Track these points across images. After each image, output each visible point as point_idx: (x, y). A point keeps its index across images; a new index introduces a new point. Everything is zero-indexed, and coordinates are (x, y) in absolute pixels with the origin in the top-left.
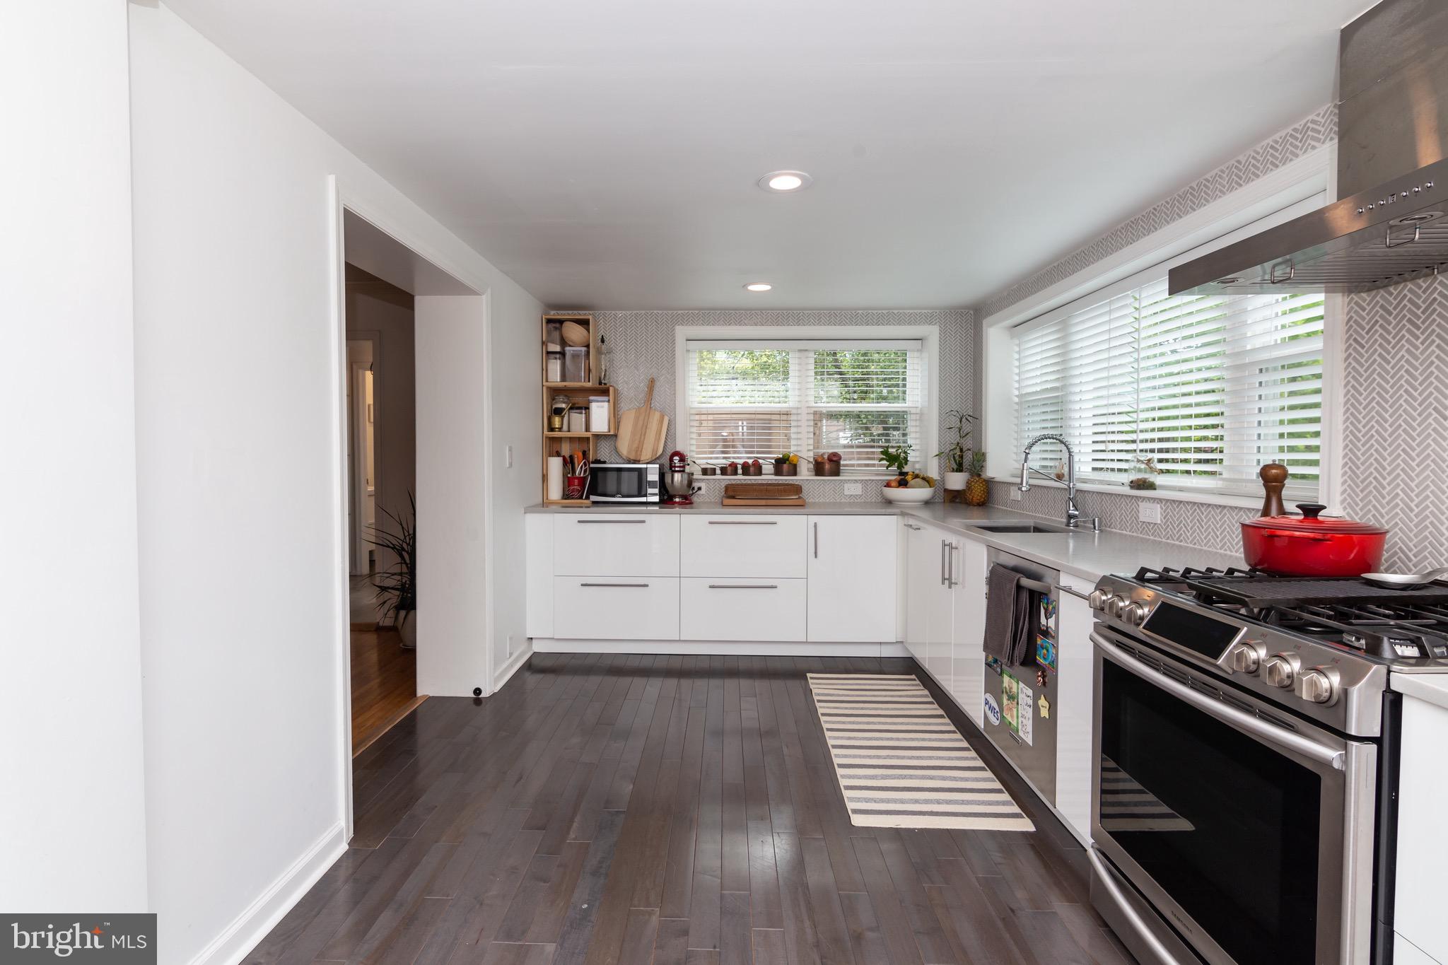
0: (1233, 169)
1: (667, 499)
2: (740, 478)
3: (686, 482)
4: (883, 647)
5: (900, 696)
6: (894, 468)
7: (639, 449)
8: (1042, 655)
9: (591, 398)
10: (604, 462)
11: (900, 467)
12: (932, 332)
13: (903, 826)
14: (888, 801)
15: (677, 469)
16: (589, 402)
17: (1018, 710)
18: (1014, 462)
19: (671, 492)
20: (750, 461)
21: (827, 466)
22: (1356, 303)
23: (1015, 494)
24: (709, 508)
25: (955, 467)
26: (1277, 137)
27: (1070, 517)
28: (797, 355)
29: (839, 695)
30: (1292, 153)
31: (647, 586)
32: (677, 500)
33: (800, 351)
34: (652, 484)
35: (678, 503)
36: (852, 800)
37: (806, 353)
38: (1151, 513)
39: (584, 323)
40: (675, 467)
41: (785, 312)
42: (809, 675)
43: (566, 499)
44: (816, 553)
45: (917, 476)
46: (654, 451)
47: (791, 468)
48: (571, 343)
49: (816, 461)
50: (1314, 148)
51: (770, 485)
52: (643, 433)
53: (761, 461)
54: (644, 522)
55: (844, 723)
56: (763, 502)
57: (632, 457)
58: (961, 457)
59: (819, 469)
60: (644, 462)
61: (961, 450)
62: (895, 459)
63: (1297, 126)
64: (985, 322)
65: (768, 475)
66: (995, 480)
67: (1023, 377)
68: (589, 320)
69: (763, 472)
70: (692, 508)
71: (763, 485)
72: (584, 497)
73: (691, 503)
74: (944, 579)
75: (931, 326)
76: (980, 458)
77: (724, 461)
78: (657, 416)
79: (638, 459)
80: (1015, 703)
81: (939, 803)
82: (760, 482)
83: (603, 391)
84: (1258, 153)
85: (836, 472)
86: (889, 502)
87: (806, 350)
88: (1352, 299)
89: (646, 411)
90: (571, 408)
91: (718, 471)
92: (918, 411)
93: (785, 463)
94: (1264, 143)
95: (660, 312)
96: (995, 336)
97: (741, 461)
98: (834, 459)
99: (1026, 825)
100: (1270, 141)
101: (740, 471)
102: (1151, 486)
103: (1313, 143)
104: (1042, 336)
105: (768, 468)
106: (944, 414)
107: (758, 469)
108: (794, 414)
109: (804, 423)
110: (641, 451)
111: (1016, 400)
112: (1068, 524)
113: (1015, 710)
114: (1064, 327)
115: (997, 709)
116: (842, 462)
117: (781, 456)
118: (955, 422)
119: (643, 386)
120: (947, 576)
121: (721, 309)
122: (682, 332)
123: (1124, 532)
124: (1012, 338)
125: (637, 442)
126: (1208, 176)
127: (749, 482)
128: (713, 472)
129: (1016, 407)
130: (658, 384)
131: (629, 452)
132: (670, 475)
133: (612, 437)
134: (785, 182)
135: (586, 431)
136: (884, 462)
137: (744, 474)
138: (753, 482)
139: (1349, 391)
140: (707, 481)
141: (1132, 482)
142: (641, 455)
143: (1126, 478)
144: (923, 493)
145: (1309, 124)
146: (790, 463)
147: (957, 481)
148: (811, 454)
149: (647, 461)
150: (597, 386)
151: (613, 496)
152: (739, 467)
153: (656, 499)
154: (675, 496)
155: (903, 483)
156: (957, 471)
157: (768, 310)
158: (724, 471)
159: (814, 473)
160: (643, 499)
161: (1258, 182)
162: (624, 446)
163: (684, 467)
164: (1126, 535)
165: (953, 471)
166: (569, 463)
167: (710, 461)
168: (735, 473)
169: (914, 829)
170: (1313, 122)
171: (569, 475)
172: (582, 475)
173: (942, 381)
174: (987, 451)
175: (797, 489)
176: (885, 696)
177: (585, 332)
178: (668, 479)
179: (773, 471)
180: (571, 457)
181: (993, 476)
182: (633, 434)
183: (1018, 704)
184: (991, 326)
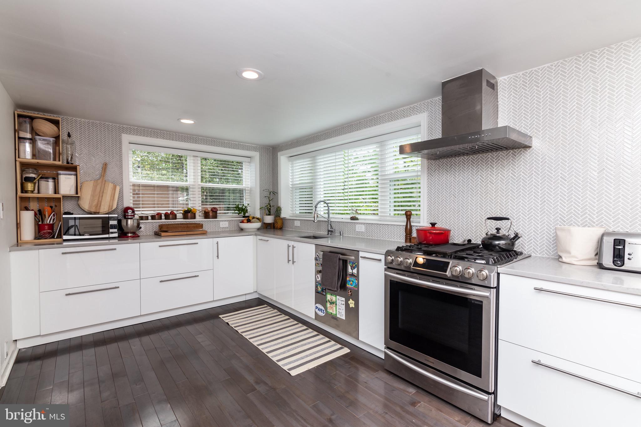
0: (390, 115)
1: (123, 235)
2: (163, 221)
3: (136, 224)
4: (247, 296)
5: (267, 315)
6: (242, 214)
7: (99, 204)
8: (350, 284)
9: (60, 172)
10: (72, 214)
11: (244, 214)
12: (256, 155)
13: (310, 368)
14: (297, 360)
15: (129, 217)
16: (58, 175)
17: (336, 308)
18: (290, 211)
19: (125, 230)
20: (169, 212)
21: (211, 214)
22: (430, 163)
23: (297, 224)
24: (148, 239)
25: (268, 212)
26: (405, 108)
27: (329, 231)
28: (192, 158)
29: (241, 322)
30: (409, 114)
31: (118, 287)
32: (129, 235)
33: (194, 156)
34: (113, 227)
35: (131, 236)
36: (285, 365)
37: (197, 158)
38: (360, 228)
39: (56, 123)
40: (128, 216)
41: (189, 136)
42: (221, 316)
43: (39, 239)
44: (218, 256)
45: (254, 218)
46: (110, 206)
47: (193, 215)
48: (41, 134)
49: (205, 212)
50: (416, 114)
51: (182, 224)
52: (101, 195)
53: (175, 212)
54: (115, 249)
55: (253, 333)
56: (185, 233)
57: (93, 210)
58: (270, 209)
59: (206, 215)
60: (102, 213)
61: (270, 206)
62: (242, 210)
63: (411, 106)
64: (279, 154)
65: (180, 219)
66: (287, 218)
67: (294, 177)
68: (59, 120)
69: (177, 217)
70: (139, 239)
71: (178, 224)
72: (55, 237)
73: (139, 236)
74: (289, 261)
75: (256, 152)
76: (278, 210)
77: (152, 212)
78: (111, 185)
79: (97, 212)
80: (334, 305)
81: (315, 354)
82: (176, 223)
83: (71, 168)
84: (398, 112)
85: (215, 217)
86: (242, 230)
87: (197, 156)
88: (429, 162)
89: (102, 183)
90: (41, 178)
91: (150, 218)
92: (249, 189)
93: (190, 213)
94: (401, 109)
95: (111, 124)
96: (283, 159)
97: (164, 212)
98: (214, 210)
99: (346, 351)
100: (402, 108)
101: (163, 217)
102: (357, 219)
103: (416, 113)
104: (304, 162)
105: (180, 215)
106: (262, 191)
107: (175, 217)
108: (191, 188)
109: (197, 193)
110: (100, 206)
111: (291, 186)
112: (328, 234)
113: (334, 308)
114: (314, 159)
115: (323, 309)
116: (218, 212)
117: (187, 209)
118: (267, 194)
119: (99, 167)
120: (291, 258)
121: (152, 129)
122: (126, 138)
123: (349, 235)
124: (289, 161)
125: (96, 201)
126: (381, 115)
127: (170, 223)
128: (147, 218)
129: (291, 189)
130: (109, 167)
131: (90, 206)
132: (125, 220)
133: (76, 198)
134: (250, 75)
135: (55, 193)
136: (237, 212)
137: (166, 219)
138: (173, 223)
139: (429, 189)
140: (145, 223)
141: (351, 217)
142: (100, 209)
143: (349, 216)
144: (258, 225)
145: (415, 107)
146: (192, 213)
147: (269, 219)
148: (200, 208)
149: (105, 213)
150: (65, 163)
151: (83, 235)
152: (163, 215)
153: (116, 235)
154: (128, 233)
155: (249, 221)
156: (269, 215)
157: (180, 133)
158: (153, 217)
159: (204, 218)
160: (107, 236)
161: (398, 121)
162: (86, 204)
163: (134, 216)
164: (350, 237)
165: (267, 215)
166: (39, 215)
167: (143, 212)
168: (161, 218)
169: (315, 367)
170: (416, 106)
171: (40, 223)
172: (51, 222)
173: (261, 177)
174: (282, 206)
175: (200, 226)
176: (261, 317)
177: (55, 128)
178: (124, 223)
179: (182, 217)
180: (40, 211)
181: (284, 217)
182: (93, 196)
183: (336, 305)
184: (283, 155)
